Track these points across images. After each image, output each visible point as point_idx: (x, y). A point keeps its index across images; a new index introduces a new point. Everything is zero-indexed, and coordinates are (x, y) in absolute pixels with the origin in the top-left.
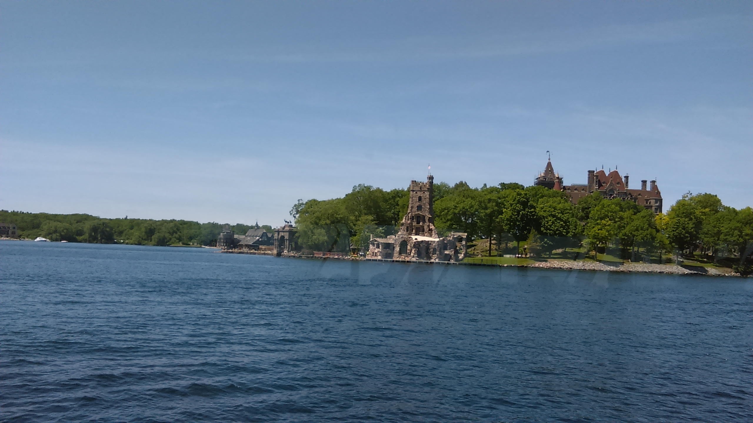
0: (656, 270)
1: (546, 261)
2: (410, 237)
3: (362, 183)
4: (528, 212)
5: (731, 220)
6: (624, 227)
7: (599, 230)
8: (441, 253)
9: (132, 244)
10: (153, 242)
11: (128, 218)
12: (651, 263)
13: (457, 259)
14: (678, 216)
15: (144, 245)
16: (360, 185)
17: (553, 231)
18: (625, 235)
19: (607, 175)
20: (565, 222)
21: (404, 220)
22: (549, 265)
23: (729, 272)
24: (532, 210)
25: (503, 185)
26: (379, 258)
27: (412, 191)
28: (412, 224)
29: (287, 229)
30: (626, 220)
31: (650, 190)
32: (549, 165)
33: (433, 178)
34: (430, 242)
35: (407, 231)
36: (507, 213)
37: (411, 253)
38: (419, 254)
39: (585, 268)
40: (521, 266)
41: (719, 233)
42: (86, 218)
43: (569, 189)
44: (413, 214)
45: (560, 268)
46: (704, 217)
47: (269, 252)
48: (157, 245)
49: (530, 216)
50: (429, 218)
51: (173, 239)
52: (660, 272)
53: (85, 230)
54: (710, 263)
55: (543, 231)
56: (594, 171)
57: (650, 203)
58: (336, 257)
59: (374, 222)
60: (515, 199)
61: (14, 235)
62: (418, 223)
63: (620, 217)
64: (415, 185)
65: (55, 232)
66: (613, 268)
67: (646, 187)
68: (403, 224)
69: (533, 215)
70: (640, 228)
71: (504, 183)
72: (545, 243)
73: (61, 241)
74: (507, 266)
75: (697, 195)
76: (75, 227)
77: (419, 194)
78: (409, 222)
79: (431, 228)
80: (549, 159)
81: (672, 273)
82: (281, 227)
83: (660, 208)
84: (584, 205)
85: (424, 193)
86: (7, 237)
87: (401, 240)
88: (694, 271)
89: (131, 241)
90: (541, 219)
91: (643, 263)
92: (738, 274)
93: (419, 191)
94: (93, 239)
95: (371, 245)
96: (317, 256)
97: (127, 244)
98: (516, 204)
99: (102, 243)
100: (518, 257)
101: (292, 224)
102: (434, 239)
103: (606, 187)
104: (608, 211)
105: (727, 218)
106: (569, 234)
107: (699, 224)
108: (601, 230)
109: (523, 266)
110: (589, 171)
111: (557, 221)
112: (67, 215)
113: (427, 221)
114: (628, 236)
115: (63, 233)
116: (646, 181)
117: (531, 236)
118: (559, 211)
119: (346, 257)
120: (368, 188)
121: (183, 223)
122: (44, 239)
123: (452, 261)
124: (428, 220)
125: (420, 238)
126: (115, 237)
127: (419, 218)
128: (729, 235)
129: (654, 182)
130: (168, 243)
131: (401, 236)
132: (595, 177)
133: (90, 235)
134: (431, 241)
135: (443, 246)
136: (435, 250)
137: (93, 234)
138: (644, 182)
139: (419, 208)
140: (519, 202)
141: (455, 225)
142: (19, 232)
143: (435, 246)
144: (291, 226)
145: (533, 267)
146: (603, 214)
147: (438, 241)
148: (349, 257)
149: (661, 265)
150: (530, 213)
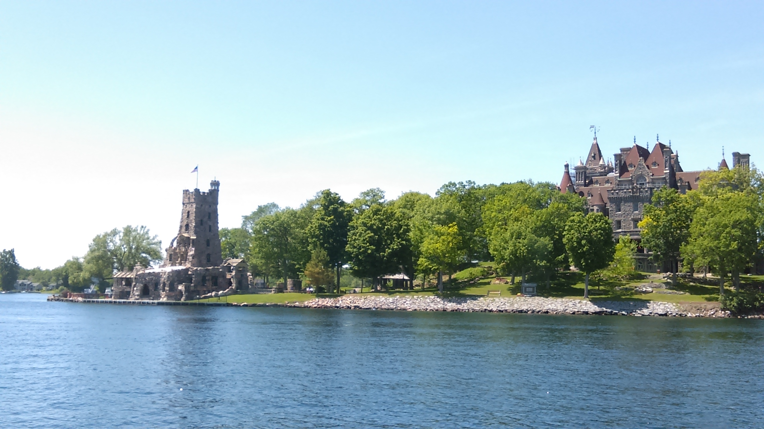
8: (172, 289)
12: (532, 296)
26: (112, 298)
34: (161, 274)
74: (244, 305)
77: (188, 208)
80: (595, 138)
85: (192, 205)
88: (606, 308)
93: (188, 204)
103: (633, 172)
113: (191, 244)
127: (184, 242)
136: (164, 285)
139: (187, 227)
143: (166, 279)
149: (550, 298)
150: (328, 222)
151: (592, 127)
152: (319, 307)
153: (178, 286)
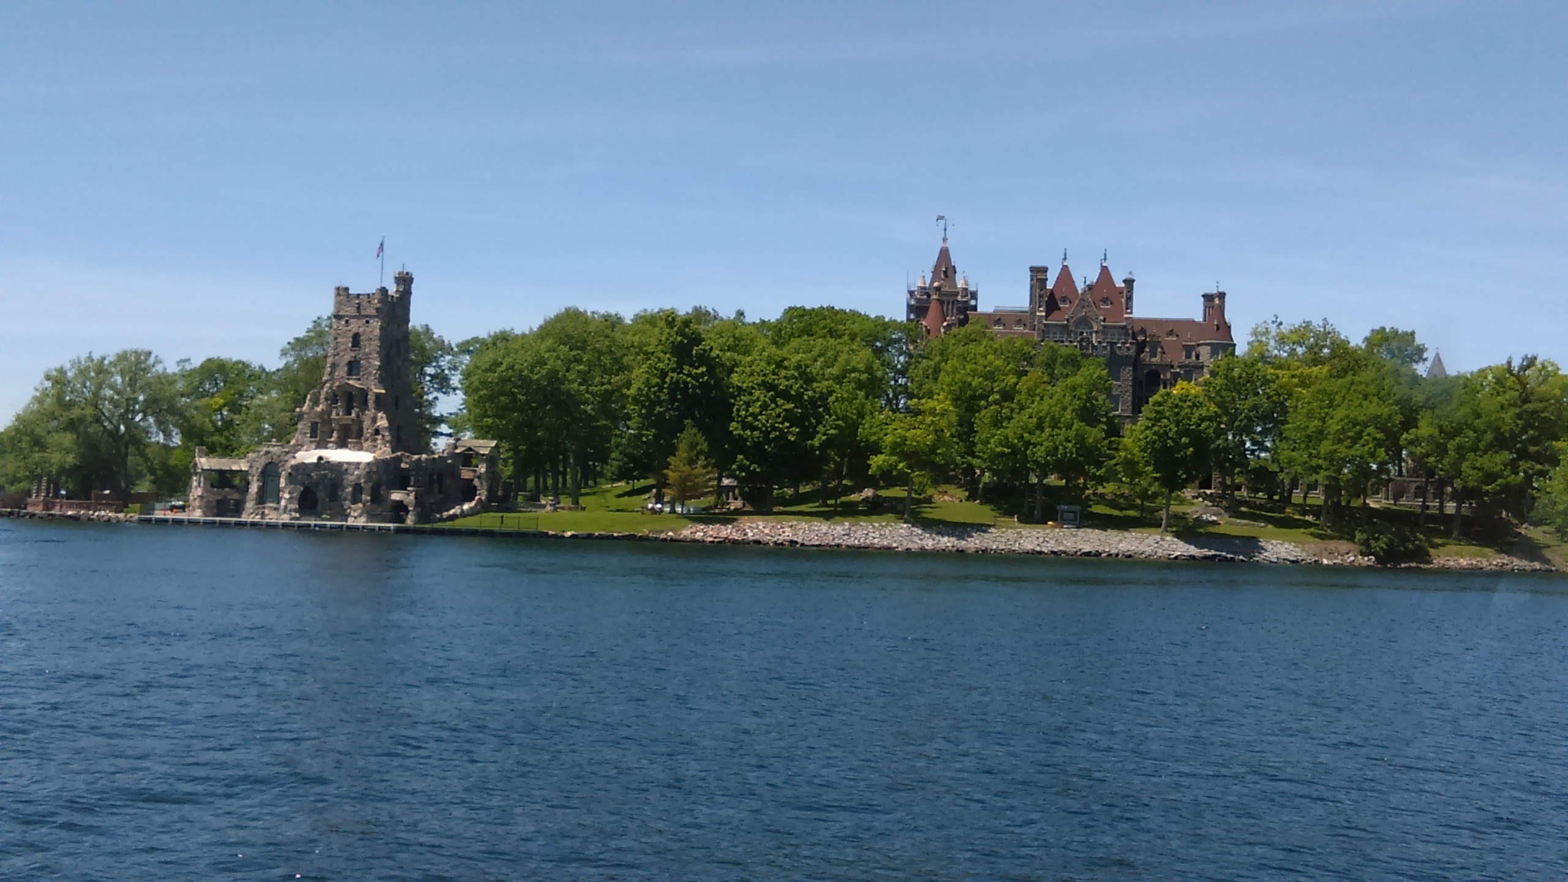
4: (691, 375)
8: (377, 499)
12: (1078, 527)
17: (762, 431)
21: (308, 403)
22: (727, 532)
23: (1341, 553)
27: (337, 319)
28: (330, 415)
32: (944, 254)
33: (411, 279)
34: (345, 466)
35: (313, 436)
37: (283, 498)
38: (307, 503)
40: (624, 537)
44: (337, 384)
45: (758, 542)
50: (378, 396)
52: (1088, 554)
55: (732, 432)
57: (1197, 357)
58: (70, 513)
62: (348, 411)
64: (345, 302)
66: (947, 542)
68: (298, 417)
69: (707, 386)
72: (742, 468)
74: (573, 536)
77: (355, 326)
78: (319, 409)
79: (378, 424)
80: (945, 240)
81: (1130, 556)
85: (367, 322)
87: (263, 461)
88: (1210, 549)
91: (1054, 526)
92: (1368, 561)
93: (354, 317)
95: (193, 478)
102: (369, 458)
110: (1032, 269)
111: (776, 402)
113: (371, 403)
114: (1012, 446)
119: (96, 514)
123: (409, 522)
124: (376, 402)
127: (352, 399)
131: (267, 449)
134: (349, 463)
135: (390, 477)
136: (358, 489)
138: (1208, 299)
139: (353, 367)
143: (359, 477)
145: (665, 540)
147: (368, 464)
149: (1109, 531)
150: (693, 378)
151: (940, 218)
152: (719, 542)
153: (389, 494)
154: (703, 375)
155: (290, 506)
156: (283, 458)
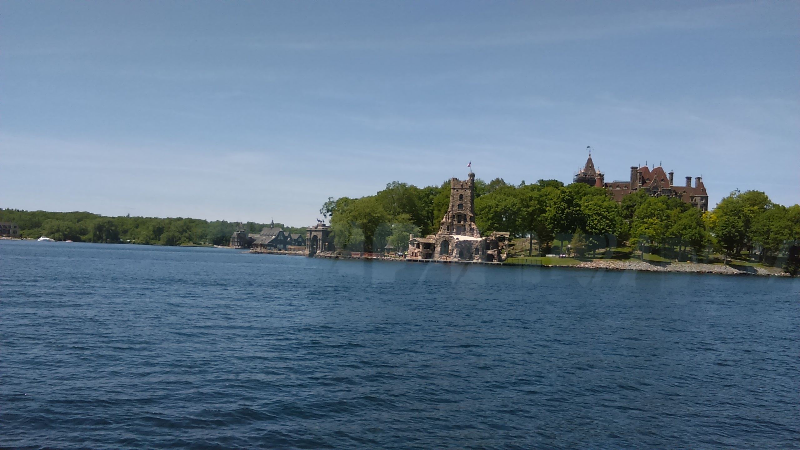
0: (704, 270)
1: (592, 261)
2: (452, 237)
3: (396, 181)
4: (573, 210)
5: (781, 218)
6: (671, 226)
7: (646, 229)
8: (484, 253)
9: (139, 244)
10: (162, 242)
11: (130, 216)
12: (699, 263)
13: (500, 259)
14: (726, 214)
15: (152, 244)
16: (394, 183)
17: (599, 230)
18: (673, 233)
19: (651, 172)
20: (611, 221)
21: (444, 219)
22: (594, 265)
23: (777, 272)
24: (578, 208)
25: (542, 181)
26: (420, 258)
27: (453, 189)
28: (453, 223)
29: (320, 228)
30: (673, 218)
31: (694, 187)
32: (590, 161)
33: (475, 175)
34: (472, 242)
35: (448, 230)
36: (550, 212)
37: (452, 253)
38: (461, 255)
39: (632, 268)
40: (566, 267)
41: (768, 232)
42: (86, 216)
43: (610, 186)
44: (454, 212)
45: (607, 268)
46: (752, 216)
47: (301, 252)
48: (166, 245)
49: (575, 214)
50: (471, 216)
51: (183, 239)
52: (708, 272)
53: (89, 229)
54: (758, 262)
55: (588, 230)
56: (637, 168)
57: (695, 201)
59: (412, 221)
60: (559, 196)
61: (15, 235)
62: (459, 222)
63: (668, 215)
64: (456, 183)
65: (58, 231)
66: (661, 268)
67: (690, 185)
68: (443, 224)
69: (578, 214)
70: (688, 227)
71: (543, 180)
72: (591, 242)
73: (65, 240)
74: (552, 266)
75: (746, 192)
76: (77, 226)
77: (460, 192)
78: (449, 221)
79: (472, 227)
80: (590, 155)
81: (721, 273)
82: (313, 226)
83: (706, 205)
84: (629, 203)
85: (465, 191)
86: (9, 237)
87: (442, 240)
88: (743, 270)
89: (139, 241)
90: (586, 218)
91: (691, 263)
92: (788, 274)
93: (460, 189)
94: (97, 239)
95: (410, 245)
96: (355, 256)
97: (134, 243)
98: (561, 202)
99: (107, 243)
100: (562, 257)
101: (325, 223)
102: (476, 239)
103: (650, 184)
104: (655, 209)
105: (777, 217)
106: (615, 233)
107: (748, 222)
108: (649, 229)
109: (568, 266)
110: (632, 168)
111: (602, 220)
112: (67, 213)
113: (468, 219)
114: (675, 235)
115: (66, 233)
116: (691, 178)
117: (576, 236)
118: (605, 210)
119: (385, 258)
120: (404, 185)
121: (191, 221)
122: (48, 239)
123: (495, 262)
124: (470, 219)
125: (462, 238)
126: (120, 236)
127: (460, 217)
128: (779, 234)
129: (699, 179)
130: (178, 243)
131: (443, 236)
132: (638, 174)
133: (95, 235)
134: (474, 241)
135: (486, 246)
136: (477, 250)
137: (98, 233)
138: (689, 179)
139: (460, 206)
140: (563, 200)
141: (496, 224)
142: (20, 232)
143: (478, 246)
144: (324, 225)
145: (578, 267)
146: (650, 212)
147: (481, 241)
148: (388, 258)
149: (709, 265)
150: (575, 211)
151: (588, 147)
153: (487, 252)
154: (578, 210)
155: (457, 256)
156: (450, 239)
